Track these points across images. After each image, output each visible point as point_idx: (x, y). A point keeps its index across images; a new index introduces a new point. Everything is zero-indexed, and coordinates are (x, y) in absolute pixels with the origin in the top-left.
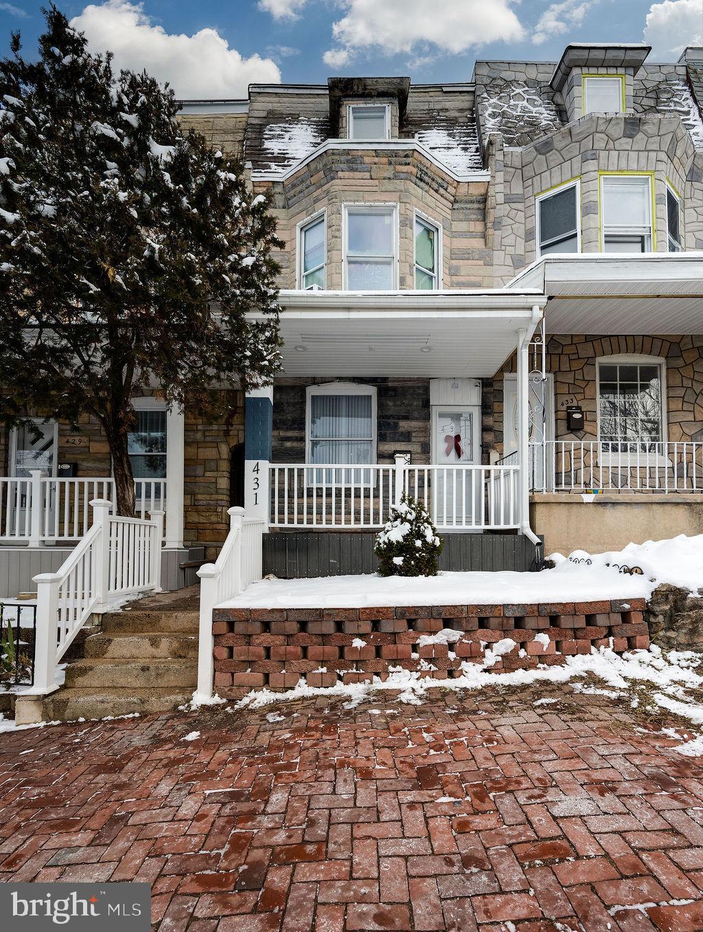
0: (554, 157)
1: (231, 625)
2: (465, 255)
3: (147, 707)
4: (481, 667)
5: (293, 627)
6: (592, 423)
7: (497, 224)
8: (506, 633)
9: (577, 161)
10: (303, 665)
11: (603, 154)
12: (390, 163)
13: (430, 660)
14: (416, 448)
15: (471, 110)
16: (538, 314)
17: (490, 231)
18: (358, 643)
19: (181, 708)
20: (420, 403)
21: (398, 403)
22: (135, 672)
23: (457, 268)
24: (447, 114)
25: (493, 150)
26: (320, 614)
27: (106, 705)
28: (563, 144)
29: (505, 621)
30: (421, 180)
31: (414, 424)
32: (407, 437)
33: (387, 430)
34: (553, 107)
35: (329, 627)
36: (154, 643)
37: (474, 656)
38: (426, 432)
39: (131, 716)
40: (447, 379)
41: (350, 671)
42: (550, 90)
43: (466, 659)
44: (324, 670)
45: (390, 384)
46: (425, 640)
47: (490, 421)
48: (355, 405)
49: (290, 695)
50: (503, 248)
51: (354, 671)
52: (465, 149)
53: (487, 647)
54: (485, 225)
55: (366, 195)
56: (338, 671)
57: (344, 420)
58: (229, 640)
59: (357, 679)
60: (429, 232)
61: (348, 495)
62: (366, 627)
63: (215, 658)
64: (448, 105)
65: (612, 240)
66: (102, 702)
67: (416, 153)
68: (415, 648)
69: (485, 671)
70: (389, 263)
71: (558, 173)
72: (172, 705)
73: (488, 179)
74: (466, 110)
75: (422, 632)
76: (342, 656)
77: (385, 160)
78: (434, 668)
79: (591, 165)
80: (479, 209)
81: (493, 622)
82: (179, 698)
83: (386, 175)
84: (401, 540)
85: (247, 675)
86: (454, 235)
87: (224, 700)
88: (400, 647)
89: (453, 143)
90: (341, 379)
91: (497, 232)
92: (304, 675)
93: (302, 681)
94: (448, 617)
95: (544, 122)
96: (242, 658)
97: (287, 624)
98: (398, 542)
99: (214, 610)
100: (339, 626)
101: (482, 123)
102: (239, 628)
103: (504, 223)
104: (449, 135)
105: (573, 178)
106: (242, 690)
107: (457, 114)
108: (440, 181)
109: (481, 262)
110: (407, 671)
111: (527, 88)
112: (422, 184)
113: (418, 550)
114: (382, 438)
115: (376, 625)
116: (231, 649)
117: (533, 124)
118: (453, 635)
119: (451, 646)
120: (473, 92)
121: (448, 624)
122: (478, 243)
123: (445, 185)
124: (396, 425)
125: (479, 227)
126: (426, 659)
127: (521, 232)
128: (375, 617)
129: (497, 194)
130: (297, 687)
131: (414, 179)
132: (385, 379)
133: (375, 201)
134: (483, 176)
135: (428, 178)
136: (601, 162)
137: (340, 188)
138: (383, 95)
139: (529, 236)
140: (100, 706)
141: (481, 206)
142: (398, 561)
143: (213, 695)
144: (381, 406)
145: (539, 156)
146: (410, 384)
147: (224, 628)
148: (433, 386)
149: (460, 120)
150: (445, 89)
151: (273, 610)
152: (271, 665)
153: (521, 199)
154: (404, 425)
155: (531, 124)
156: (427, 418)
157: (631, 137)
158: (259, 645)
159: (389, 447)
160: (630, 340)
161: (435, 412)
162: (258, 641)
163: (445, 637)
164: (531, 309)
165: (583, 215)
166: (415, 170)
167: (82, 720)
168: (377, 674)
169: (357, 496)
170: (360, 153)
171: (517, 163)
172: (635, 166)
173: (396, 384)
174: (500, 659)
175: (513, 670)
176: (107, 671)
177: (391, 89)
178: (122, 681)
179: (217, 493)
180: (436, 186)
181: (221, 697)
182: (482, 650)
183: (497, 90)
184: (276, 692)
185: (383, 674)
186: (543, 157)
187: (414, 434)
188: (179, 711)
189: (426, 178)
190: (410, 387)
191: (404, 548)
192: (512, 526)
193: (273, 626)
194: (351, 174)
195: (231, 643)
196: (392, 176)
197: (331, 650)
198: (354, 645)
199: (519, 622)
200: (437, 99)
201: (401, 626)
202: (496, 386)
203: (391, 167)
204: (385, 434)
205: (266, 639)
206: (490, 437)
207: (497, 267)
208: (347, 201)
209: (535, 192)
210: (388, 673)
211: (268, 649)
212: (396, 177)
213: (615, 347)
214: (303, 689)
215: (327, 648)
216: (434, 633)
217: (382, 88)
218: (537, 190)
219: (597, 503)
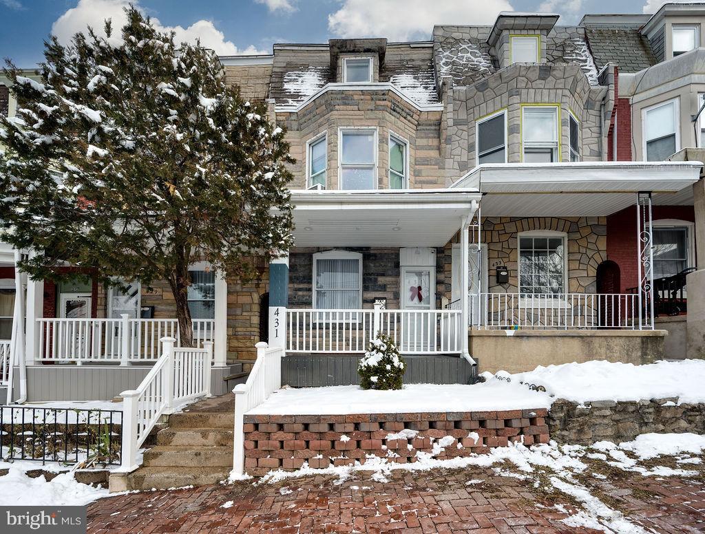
0: (488, 93)
1: (256, 426)
2: (426, 162)
3: (199, 481)
4: (430, 455)
5: (299, 428)
6: (513, 278)
7: (449, 140)
8: (448, 432)
9: (505, 96)
10: (306, 453)
11: (524, 91)
12: (372, 99)
13: (395, 450)
14: (389, 295)
15: (431, 60)
16: (475, 206)
17: (443, 145)
18: (344, 438)
19: (222, 482)
20: (393, 265)
21: (377, 264)
22: (191, 457)
23: (420, 171)
24: (414, 63)
25: (445, 88)
26: (319, 419)
27: (170, 480)
28: (495, 85)
29: (448, 424)
30: (394, 110)
31: (388, 279)
32: (383, 288)
33: (369, 282)
34: (489, 58)
35: (324, 428)
36: (204, 435)
37: (426, 448)
38: (397, 284)
39: (187, 487)
40: (412, 248)
41: (339, 457)
42: (486, 45)
43: (420, 450)
44: (321, 456)
45: (372, 252)
46: (391, 437)
47: (442, 277)
48: (347, 265)
49: (297, 474)
50: (452, 157)
51: (342, 457)
52: (426, 88)
53: (434, 441)
54: (440, 140)
55: (355, 121)
56: (330, 457)
57: (339, 275)
58: (255, 435)
59: (344, 463)
60: (400, 146)
61: (341, 328)
62: (350, 428)
63: (245, 448)
64: (414, 57)
65: (529, 151)
66: (168, 478)
67: (390, 92)
68: (384, 442)
69: (434, 458)
70: (371, 169)
71: (492, 105)
72: (216, 480)
73: (442, 109)
74: (427, 60)
75: (389, 431)
76: (333, 447)
77: (369, 97)
78: (397, 456)
79: (516, 99)
80: (435, 130)
81: (439, 424)
82: (220, 475)
83: (370, 107)
84: (376, 365)
85: (267, 460)
86: (417, 148)
87: (252, 477)
88: (374, 441)
89: (418, 84)
90: (337, 248)
91: (448, 146)
92: (307, 460)
93: (306, 464)
94: (407, 421)
95: (483, 69)
96: (264, 448)
97: (295, 425)
98: (374, 366)
99: (245, 416)
100: (331, 427)
101: (438, 69)
102: (262, 428)
103: (453, 139)
104: (415, 78)
105: (502, 108)
106: (264, 470)
107: (421, 63)
108: (408, 111)
109: (437, 167)
110: (378, 458)
111: (470, 44)
112: (394, 113)
113: (388, 372)
114: (366, 288)
115: (357, 426)
116: (256, 442)
117: (475, 70)
118: (412, 433)
119: (410, 441)
120: (433, 47)
121: (407, 425)
122: (434, 154)
123: (411, 114)
124: (376, 280)
125: (435, 142)
126: (391, 450)
127: (466, 146)
128: (357, 422)
129: (449, 120)
130: (302, 468)
131: (389, 110)
132: (368, 248)
133: (361, 126)
134: (438, 107)
135: (400, 109)
136: (523, 97)
137: (337, 116)
138: (368, 51)
139: (471, 148)
140: (167, 481)
141: (437, 128)
142: (374, 379)
143: (244, 473)
144: (365, 266)
145: (478, 93)
146: (386, 251)
147: (251, 428)
148: (402, 253)
149: (423, 67)
150: (412, 46)
151: (285, 416)
152: (284, 453)
153: (466, 122)
154: (381, 280)
155: (473, 70)
156: (398, 275)
157: (544, 79)
158: (276, 440)
159: (371, 295)
160: (542, 221)
161: (403, 270)
162: (275, 437)
163: (405, 435)
164: (470, 202)
165: (509, 135)
166: (389, 104)
167: (154, 489)
168: (358, 460)
169: (348, 329)
170: (351, 93)
171: (463, 98)
172: (547, 100)
173: (376, 252)
174: (443, 450)
175: (453, 457)
176: (172, 456)
177: (373, 47)
178: (182, 463)
179: (251, 327)
180: (405, 115)
181: (249, 475)
182: (431, 443)
183: (449, 46)
184: (287, 471)
185: (361, 459)
186: (481, 93)
187: (388, 286)
188: (220, 485)
189: (398, 109)
190: (386, 254)
191: (378, 370)
192: (456, 352)
193: (285, 426)
194: (345, 107)
195: (256, 439)
196: (373, 108)
197: (326, 443)
198: (342, 440)
199: (457, 424)
200: (406, 53)
201: (375, 427)
202: (447, 253)
203: (373, 102)
204: (368, 286)
205: (280, 435)
206: (442, 288)
207: (449, 170)
208: (341, 126)
209: (475, 118)
210: (365, 459)
211: (282, 442)
212: (376, 109)
213: (532, 226)
214: (306, 470)
215: (323, 442)
216: (397, 431)
217: (367, 46)
218: (477, 116)
219: (517, 336)
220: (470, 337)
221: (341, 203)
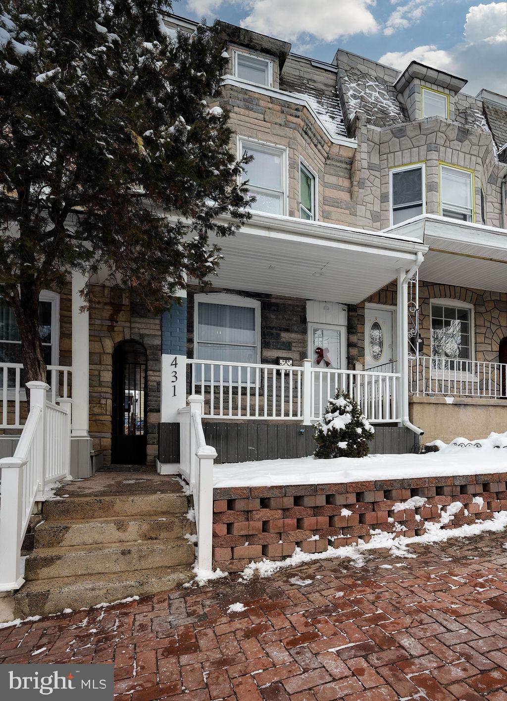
0: (405, 141)
1: (231, 504)
2: (336, 203)
3: (148, 589)
4: (439, 525)
5: (289, 502)
6: (427, 347)
7: (361, 184)
8: (454, 498)
9: (423, 149)
10: (298, 535)
11: (442, 149)
12: (283, 112)
13: (401, 523)
14: (296, 356)
15: (334, 87)
16: (421, 258)
17: (356, 189)
18: (345, 512)
19: (187, 585)
20: (299, 319)
21: (280, 317)
22: (114, 557)
23: (329, 213)
24: (315, 85)
25: (360, 124)
26: (315, 489)
27: (97, 592)
28: (414, 134)
29: (454, 489)
30: (306, 133)
31: (293, 337)
32: (288, 346)
33: (269, 338)
34: (398, 104)
35: (321, 501)
36: (121, 527)
37: (433, 517)
38: (304, 343)
39: (129, 599)
40: (320, 301)
41: (339, 537)
42: (394, 90)
43: (426, 520)
44: (317, 537)
45: (273, 301)
46: (399, 507)
47: (354, 339)
48: (238, 316)
49: (288, 562)
50: (365, 204)
51: (342, 536)
52: (333, 118)
53: (442, 509)
54: (352, 183)
55: (259, 134)
56: (330, 537)
58: (230, 517)
59: (346, 543)
60: (308, 179)
61: (235, 393)
62: (352, 499)
63: (215, 535)
64: (315, 78)
65: (447, 213)
66: (93, 589)
67: (305, 110)
68: (390, 513)
69: (442, 528)
70: (278, 197)
71: (408, 155)
72: (175, 584)
73: (355, 146)
74: (331, 86)
75: (396, 501)
76: (331, 524)
77: (278, 108)
78: (405, 529)
79: (434, 155)
80: (346, 168)
81: (447, 490)
82: (182, 576)
83: (278, 121)
84: (344, 428)
85: (246, 548)
86: (325, 185)
87: (226, 574)
88: (380, 514)
89: (324, 111)
90: (228, 291)
91: (361, 190)
92: (298, 544)
93: (298, 549)
94: (414, 487)
95: (392, 114)
96: (243, 533)
97: (285, 499)
98: (341, 429)
99: (215, 490)
100: (329, 499)
101: (346, 101)
102: (240, 505)
103: (366, 185)
104: (319, 102)
105: (419, 161)
106: (243, 562)
107: (324, 87)
108: (319, 138)
109: (348, 212)
110: (385, 533)
111: (377, 83)
112: (306, 136)
113: (358, 436)
114: (265, 345)
115: (359, 496)
116: (230, 526)
117: (384, 112)
118: (418, 501)
119: (417, 510)
120: (336, 73)
121: (414, 492)
122: (345, 196)
123: (323, 143)
124: (278, 336)
125: (346, 183)
126: (398, 522)
127: (378, 194)
128: (359, 490)
129: (363, 161)
130: (294, 554)
131: (301, 131)
132: (268, 296)
133: (267, 141)
134: (351, 143)
136: (441, 154)
137: (236, 121)
138: (266, 51)
139: (384, 198)
140: (90, 594)
141: (348, 167)
142: (343, 445)
143: (214, 570)
144: (264, 317)
145: (394, 139)
146: (290, 302)
147: (224, 506)
148: (309, 306)
149: (326, 93)
150: (313, 64)
151: (272, 487)
152: (270, 537)
153: (378, 168)
154: (285, 336)
155: (383, 112)
156: (304, 332)
157: (461, 141)
158: (259, 520)
159: (273, 354)
160: (452, 289)
161: (310, 327)
162: (258, 516)
163: (414, 503)
164: (416, 254)
165: (427, 192)
166: (302, 123)
167: (68, 611)
168: (360, 537)
169: (244, 393)
170: (256, 96)
171: (377, 140)
172: (462, 164)
173: (278, 301)
174: (453, 518)
175: (460, 526)
176: (80, 558)
177: (274, 48)
178: (99, 568)
179: (100, 386)
180: (316, 142)
181: (223, 570)
182: (439, 512)
183: (355, 77)
184: (274, 561)
185: (366, 537)
186: (397, 140)
187: (294, 344)
188: (186, 589)
189: (310, 133)
190: (290, 305)
191: (348, 434)
192: (394, 420)
193: (273, 503)
194: (247, 112)
195: (231, 520)
196: (283, 123)
197: (323, 520)
198: (343, 514)
199: (463, 489)
200: (306, 69)
201: (379, 496)
202: (359, 312)
203: (283, 116)
204: (269, 342)
205: (265, 514)
206: (354, 352)
207: (360, 218)
208: (241, 134)
209: (389, 166)
210: (370, 536)
211: (265, 523)
212: (286, 125)
213: (443, 293)
214: (299, 557)
215: (320, 519)
216: (403, 500)
217: (266, 45)
218: (391, 164)
219: (455, 405)
220: (411, 404)
221: (268, 229)
